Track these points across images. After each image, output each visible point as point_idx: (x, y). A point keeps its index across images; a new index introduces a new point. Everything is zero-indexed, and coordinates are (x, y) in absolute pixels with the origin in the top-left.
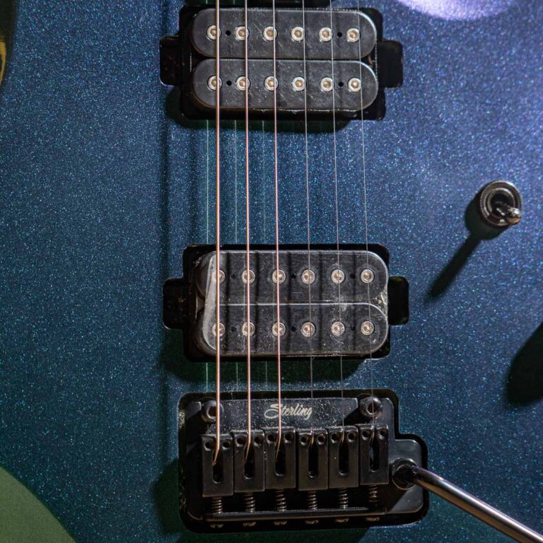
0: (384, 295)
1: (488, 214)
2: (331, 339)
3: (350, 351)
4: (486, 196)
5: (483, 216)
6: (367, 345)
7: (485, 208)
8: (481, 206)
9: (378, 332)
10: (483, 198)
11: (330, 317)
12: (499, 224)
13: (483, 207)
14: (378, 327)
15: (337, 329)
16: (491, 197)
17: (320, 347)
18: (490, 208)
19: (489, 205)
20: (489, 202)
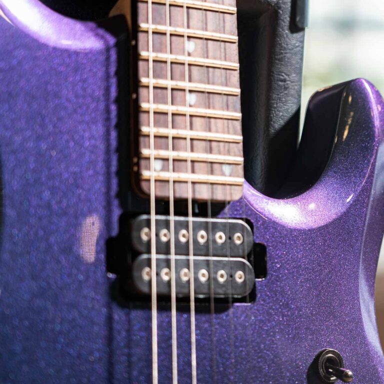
1: (324, 374)
5: (321, 375)
7: (322, 370)
10: (320, 362)
12: (330, 381)
13: (320, 369)
16: (325, 361)
18: (324, 370)
19: (324, 367)
20: (324, 365)
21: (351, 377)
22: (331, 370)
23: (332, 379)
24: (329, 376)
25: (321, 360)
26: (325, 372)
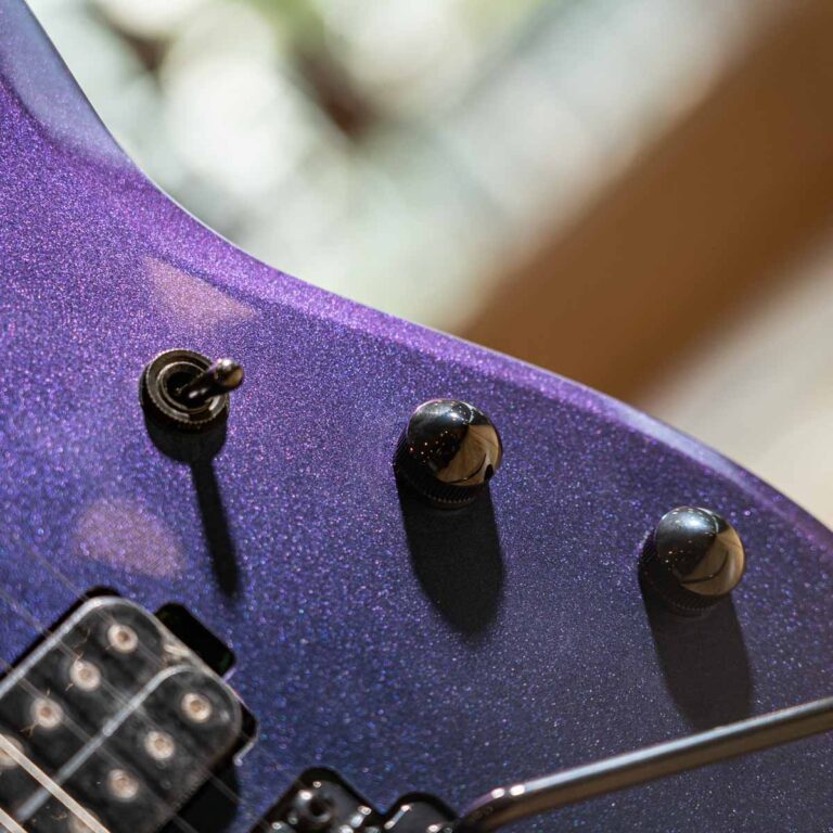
0: (171, 644)
1: (186, 415)
2: (168, 770)
3: (210, 760)
4: (158, 394)
5: (182, 423)
6: (223, 730)
7: (175, 411)
8: (165, 412)
9: (216, 699)
10: (158, 401)
11: (134, 739)
12: (215, 415)
13: (170, 412)
14: (210, 693)
15: (159, 747)
16: (165, 390)
17: (164, 795)
18: (179, 406)
19: (175, 403)
20: (170, 400)
21: (235, 368)
22: (193, 394)
23: (212, 408)
24: (204, 407)
25: (156, 396)
26: (184, 408)
